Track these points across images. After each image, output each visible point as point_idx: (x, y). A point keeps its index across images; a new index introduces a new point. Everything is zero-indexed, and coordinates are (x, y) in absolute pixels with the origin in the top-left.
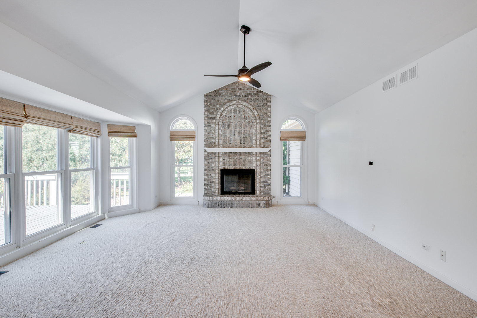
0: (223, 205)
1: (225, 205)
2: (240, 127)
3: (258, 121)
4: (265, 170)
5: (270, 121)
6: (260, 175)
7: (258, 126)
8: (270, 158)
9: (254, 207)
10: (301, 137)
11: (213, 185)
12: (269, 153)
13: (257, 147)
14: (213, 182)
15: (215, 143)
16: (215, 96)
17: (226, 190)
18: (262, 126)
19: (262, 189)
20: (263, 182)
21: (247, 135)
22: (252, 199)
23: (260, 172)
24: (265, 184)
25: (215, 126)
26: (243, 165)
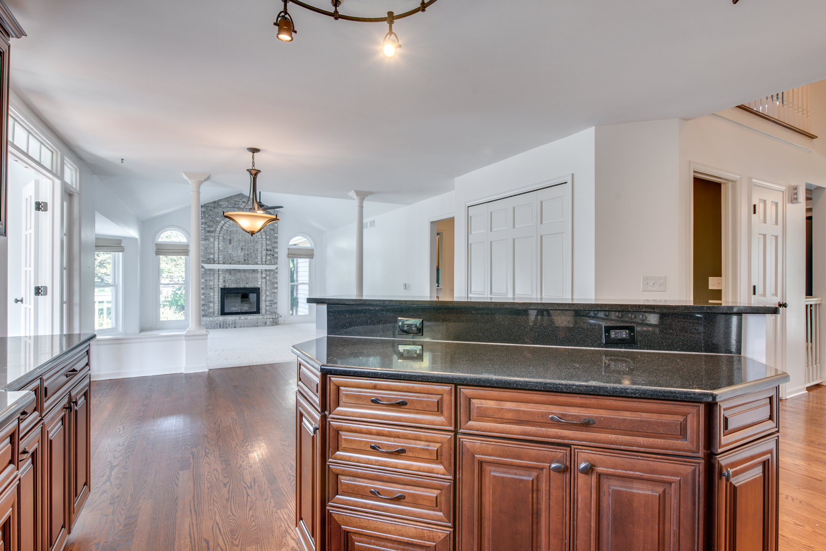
0: (225, 325)
1: (228, 326)
2: (244, 243)
3: (264, 237)
4: (271, 288)
5: (277, 238)
6: (266, 294)
7: (264, 242)
8: (277, 275)
9: (260, 326)
10: (308, 254)
11: (211, 305)
12: (276, 271)
13: (262, 264)
14: (211, 302)
15: (214, 259)
16: (214, 208)
17: (226, 311)
18: (268, 242)
19: (267, 308)
20: (269, 301)
21: (252, 251)
22: (258, 318)
23: (266, 290)
24: (271, 302)
25: (215, 240)
26: (247, 283)
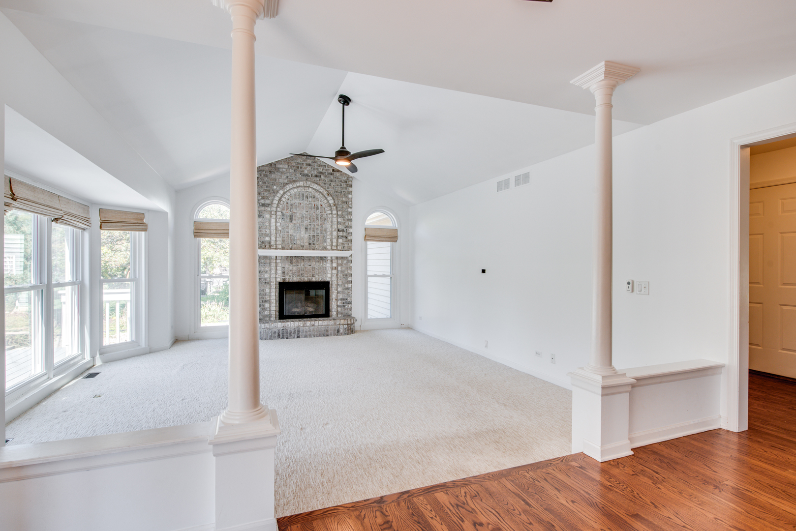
0: (285, 335)
1: (288, 335)
2: (309, 221)
3: (335, 212)
4: (344, 282)
5: (351, 213)
6: (337, 290)
7: (335, 219)
8: (351, 265)
9: (331, 335)
10: (391, 236)
11: (267, 305)
12: (350, 258)
13: (332, 249)
14: (266, 301)
15: (270, 243)
16: (270, 172)
17: (286, 313)
18: (340, 220)
19: (339, 309)
20: (342, 299)
21: (319, 232)
22: (329, 323)
23: (337, 285)
24: (344, 301)
25: (271, 217)
26: (313, 276)
